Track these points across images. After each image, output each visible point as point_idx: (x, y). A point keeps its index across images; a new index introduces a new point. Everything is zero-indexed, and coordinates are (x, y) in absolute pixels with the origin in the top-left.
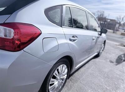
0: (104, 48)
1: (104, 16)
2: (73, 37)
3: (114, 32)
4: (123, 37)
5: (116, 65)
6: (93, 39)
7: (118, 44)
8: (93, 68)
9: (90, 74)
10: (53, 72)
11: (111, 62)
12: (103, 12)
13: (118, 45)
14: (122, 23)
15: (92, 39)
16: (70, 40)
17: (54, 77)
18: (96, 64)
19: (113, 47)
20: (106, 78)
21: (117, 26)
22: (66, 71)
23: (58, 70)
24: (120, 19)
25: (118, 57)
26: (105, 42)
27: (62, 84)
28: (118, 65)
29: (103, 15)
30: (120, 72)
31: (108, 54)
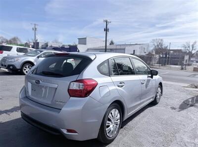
0: (161, 92)
1: (163, 47)
2: (121, 83)
3: (182, 69)
4: (195, 75)
5: (179, 111)
6: (142, 83)
7: (186, 85)
8: (149, 116)
9: (146, 122)
10: (107, 115)
11: (173, 108)
12: (162, 40)
13: (187, 87)
14: (193, 52)
15: (140, 84)
16: (119, 86)
17: (109, 120)
18: (153, 112)
19: (179, 90)
20: (164, 124)
21: (187, 57)
22: (119, 116)
23: (111, 113)
24: (189, 47)
25: (184, 102)
26: (161, 84)
27: (117, 130)
28: (182, 111)
29: (162, 45)
30: (182, 118)
31: (169, 100)
